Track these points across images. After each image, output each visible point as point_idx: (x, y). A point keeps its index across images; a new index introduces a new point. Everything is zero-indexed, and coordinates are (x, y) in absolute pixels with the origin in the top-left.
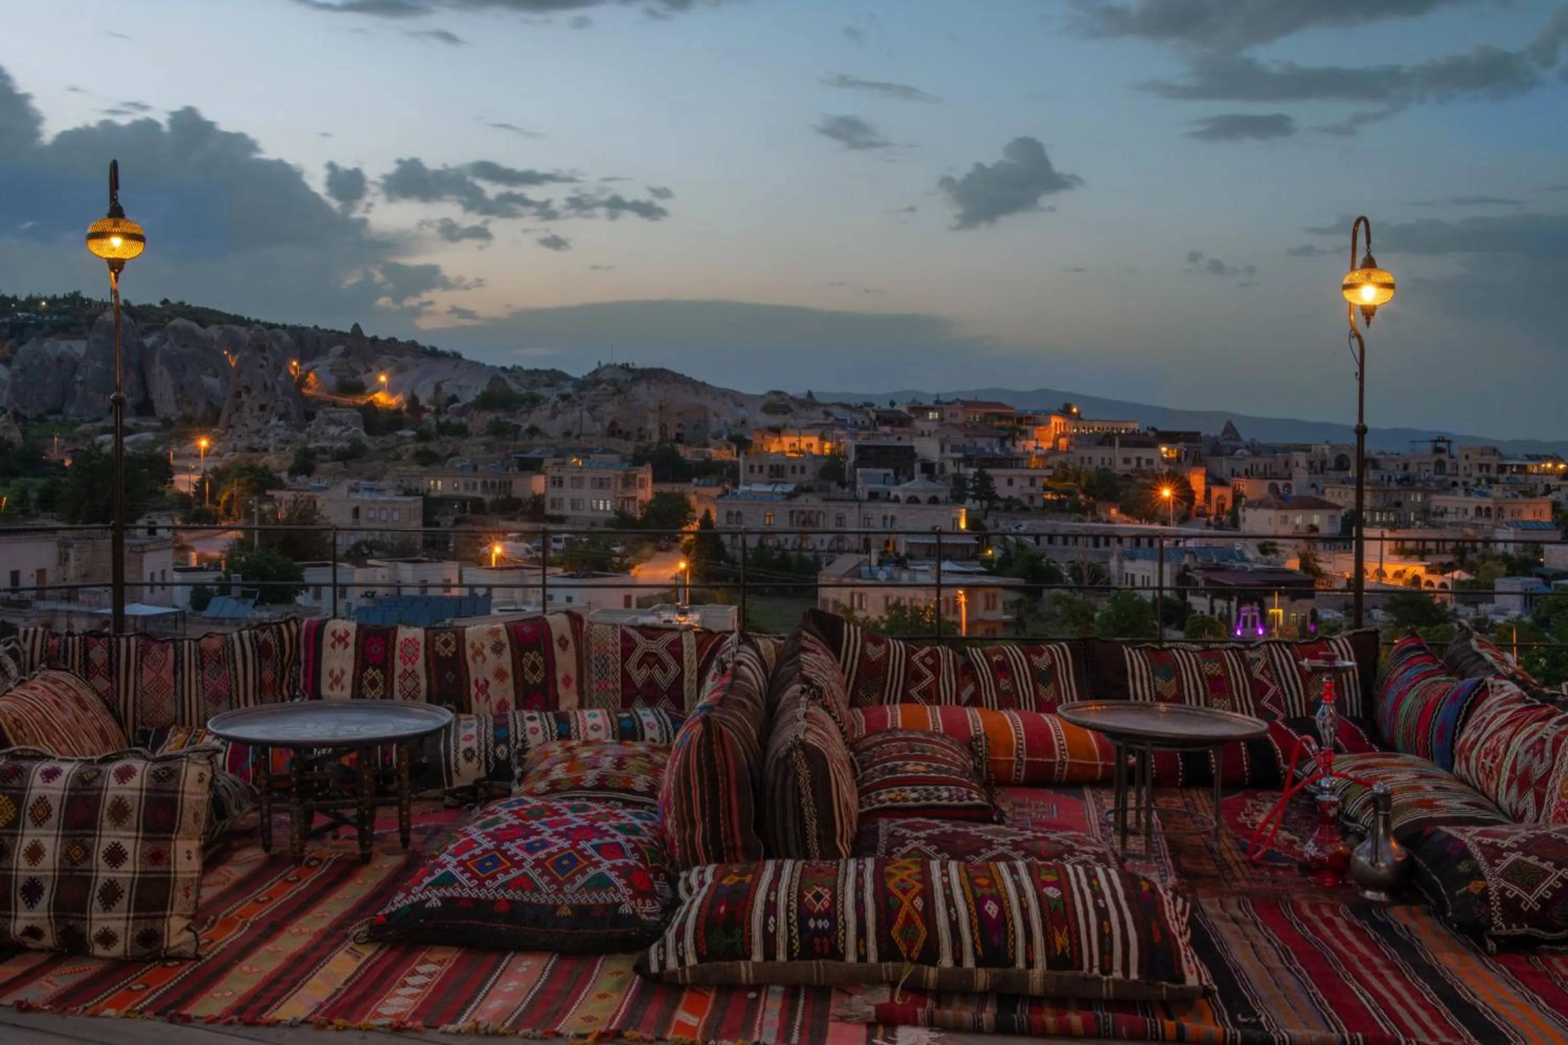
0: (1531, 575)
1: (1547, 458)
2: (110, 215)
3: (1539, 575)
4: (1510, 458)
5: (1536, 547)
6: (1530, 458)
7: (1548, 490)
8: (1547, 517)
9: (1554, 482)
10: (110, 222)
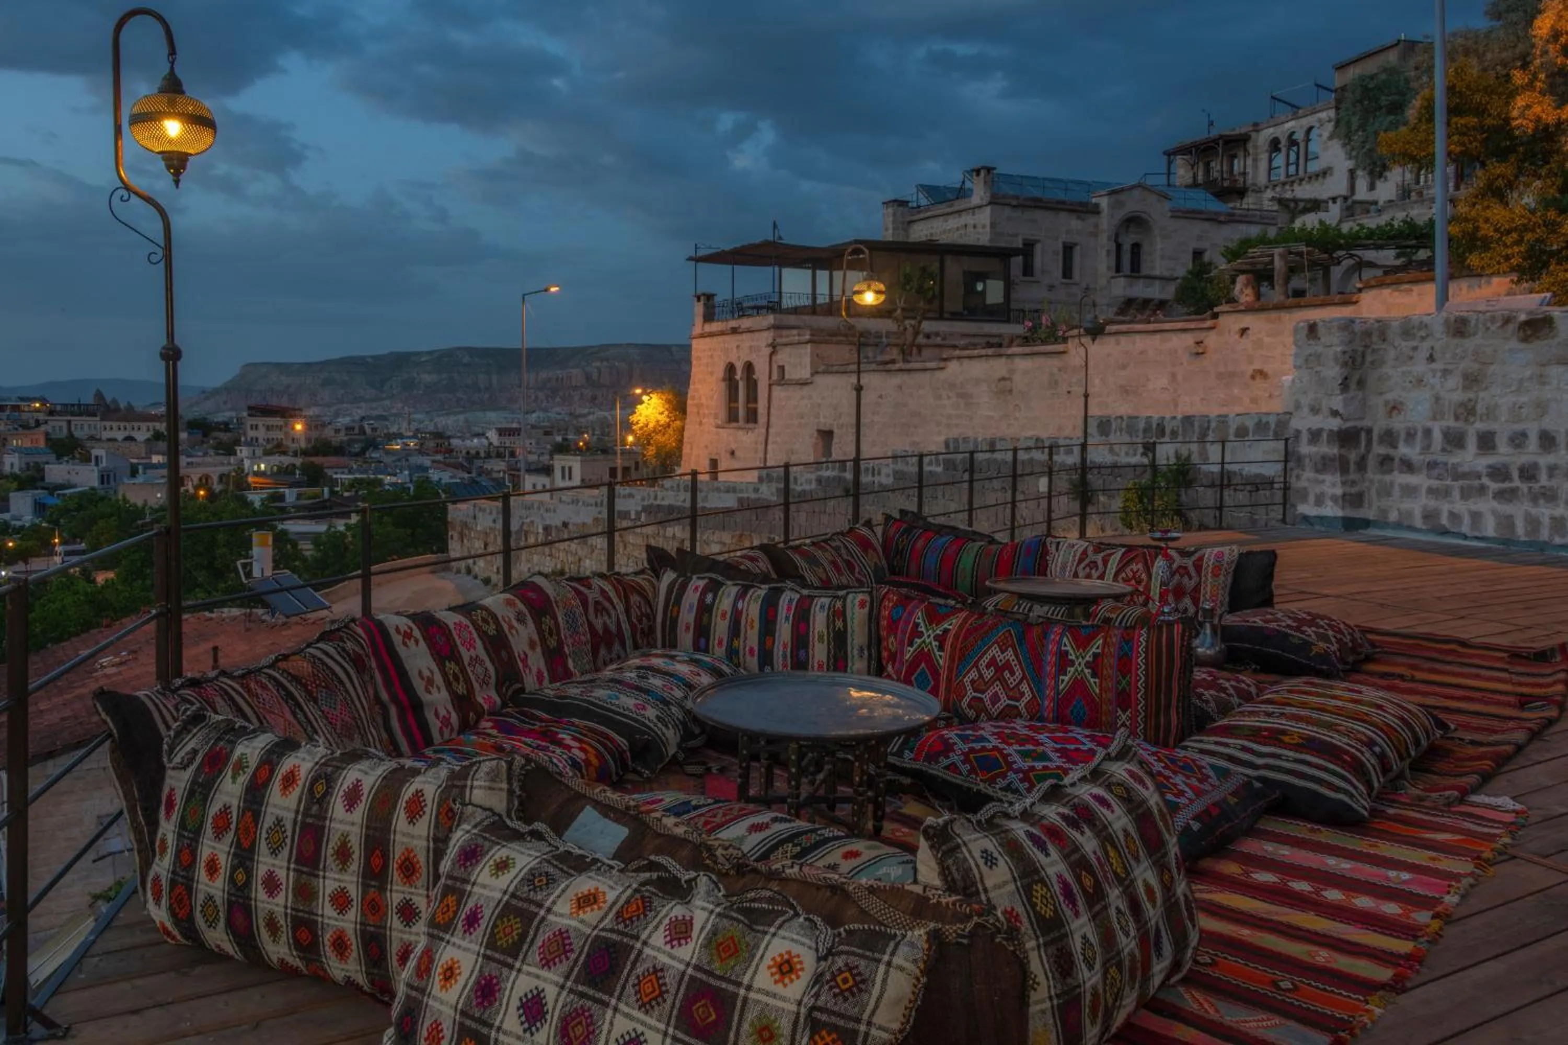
0: (36, 488)
1: (35, 400)
2: (162, 91)
3: (43, 488)
4: (5, 400)
5: (39, 469)
6: (22, 399)
7: (38, 424)
8: (42, 444)
9: (41, 417)
10: (164, 98)
